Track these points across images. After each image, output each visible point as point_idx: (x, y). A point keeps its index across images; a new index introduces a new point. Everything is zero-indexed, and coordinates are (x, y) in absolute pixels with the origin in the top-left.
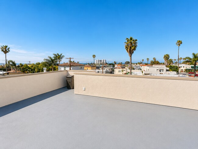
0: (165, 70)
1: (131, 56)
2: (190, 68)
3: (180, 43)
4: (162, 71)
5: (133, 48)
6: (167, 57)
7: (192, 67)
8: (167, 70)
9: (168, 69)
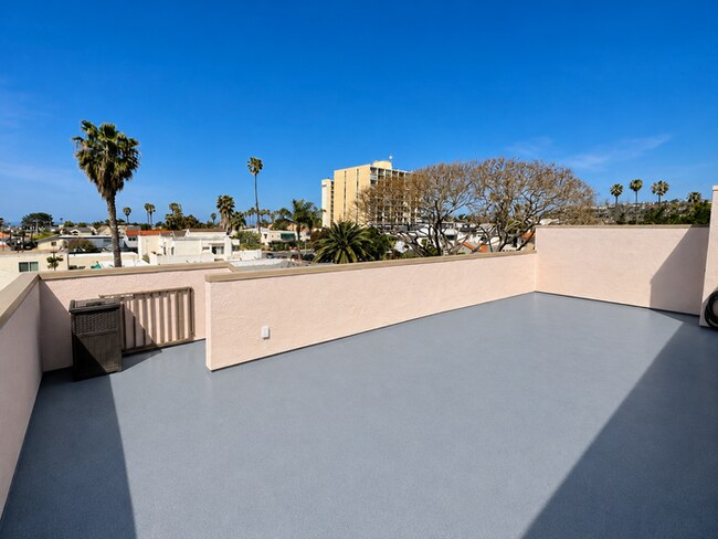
0: (228, 248)
1: (111, 200)
2: (279, 239)
3: (257, 166)
4: (218, 251)
5: (120, 168)
6: (226, 205)
7: (283, 236)
8: (234, 248)
9: (237, 242)
